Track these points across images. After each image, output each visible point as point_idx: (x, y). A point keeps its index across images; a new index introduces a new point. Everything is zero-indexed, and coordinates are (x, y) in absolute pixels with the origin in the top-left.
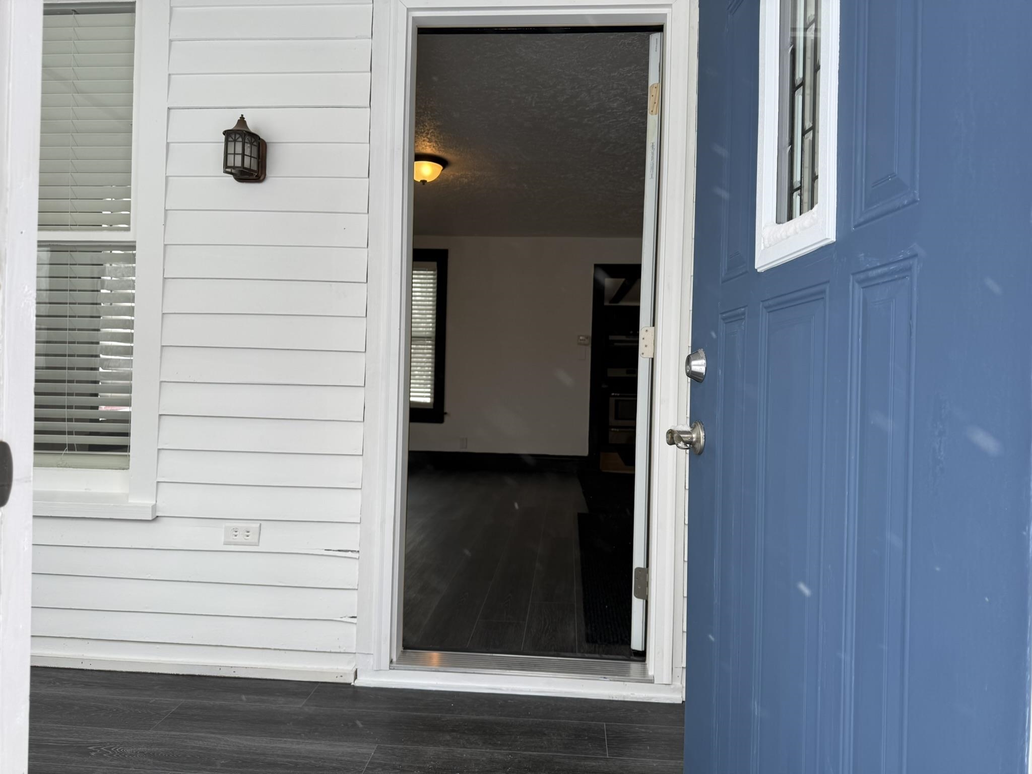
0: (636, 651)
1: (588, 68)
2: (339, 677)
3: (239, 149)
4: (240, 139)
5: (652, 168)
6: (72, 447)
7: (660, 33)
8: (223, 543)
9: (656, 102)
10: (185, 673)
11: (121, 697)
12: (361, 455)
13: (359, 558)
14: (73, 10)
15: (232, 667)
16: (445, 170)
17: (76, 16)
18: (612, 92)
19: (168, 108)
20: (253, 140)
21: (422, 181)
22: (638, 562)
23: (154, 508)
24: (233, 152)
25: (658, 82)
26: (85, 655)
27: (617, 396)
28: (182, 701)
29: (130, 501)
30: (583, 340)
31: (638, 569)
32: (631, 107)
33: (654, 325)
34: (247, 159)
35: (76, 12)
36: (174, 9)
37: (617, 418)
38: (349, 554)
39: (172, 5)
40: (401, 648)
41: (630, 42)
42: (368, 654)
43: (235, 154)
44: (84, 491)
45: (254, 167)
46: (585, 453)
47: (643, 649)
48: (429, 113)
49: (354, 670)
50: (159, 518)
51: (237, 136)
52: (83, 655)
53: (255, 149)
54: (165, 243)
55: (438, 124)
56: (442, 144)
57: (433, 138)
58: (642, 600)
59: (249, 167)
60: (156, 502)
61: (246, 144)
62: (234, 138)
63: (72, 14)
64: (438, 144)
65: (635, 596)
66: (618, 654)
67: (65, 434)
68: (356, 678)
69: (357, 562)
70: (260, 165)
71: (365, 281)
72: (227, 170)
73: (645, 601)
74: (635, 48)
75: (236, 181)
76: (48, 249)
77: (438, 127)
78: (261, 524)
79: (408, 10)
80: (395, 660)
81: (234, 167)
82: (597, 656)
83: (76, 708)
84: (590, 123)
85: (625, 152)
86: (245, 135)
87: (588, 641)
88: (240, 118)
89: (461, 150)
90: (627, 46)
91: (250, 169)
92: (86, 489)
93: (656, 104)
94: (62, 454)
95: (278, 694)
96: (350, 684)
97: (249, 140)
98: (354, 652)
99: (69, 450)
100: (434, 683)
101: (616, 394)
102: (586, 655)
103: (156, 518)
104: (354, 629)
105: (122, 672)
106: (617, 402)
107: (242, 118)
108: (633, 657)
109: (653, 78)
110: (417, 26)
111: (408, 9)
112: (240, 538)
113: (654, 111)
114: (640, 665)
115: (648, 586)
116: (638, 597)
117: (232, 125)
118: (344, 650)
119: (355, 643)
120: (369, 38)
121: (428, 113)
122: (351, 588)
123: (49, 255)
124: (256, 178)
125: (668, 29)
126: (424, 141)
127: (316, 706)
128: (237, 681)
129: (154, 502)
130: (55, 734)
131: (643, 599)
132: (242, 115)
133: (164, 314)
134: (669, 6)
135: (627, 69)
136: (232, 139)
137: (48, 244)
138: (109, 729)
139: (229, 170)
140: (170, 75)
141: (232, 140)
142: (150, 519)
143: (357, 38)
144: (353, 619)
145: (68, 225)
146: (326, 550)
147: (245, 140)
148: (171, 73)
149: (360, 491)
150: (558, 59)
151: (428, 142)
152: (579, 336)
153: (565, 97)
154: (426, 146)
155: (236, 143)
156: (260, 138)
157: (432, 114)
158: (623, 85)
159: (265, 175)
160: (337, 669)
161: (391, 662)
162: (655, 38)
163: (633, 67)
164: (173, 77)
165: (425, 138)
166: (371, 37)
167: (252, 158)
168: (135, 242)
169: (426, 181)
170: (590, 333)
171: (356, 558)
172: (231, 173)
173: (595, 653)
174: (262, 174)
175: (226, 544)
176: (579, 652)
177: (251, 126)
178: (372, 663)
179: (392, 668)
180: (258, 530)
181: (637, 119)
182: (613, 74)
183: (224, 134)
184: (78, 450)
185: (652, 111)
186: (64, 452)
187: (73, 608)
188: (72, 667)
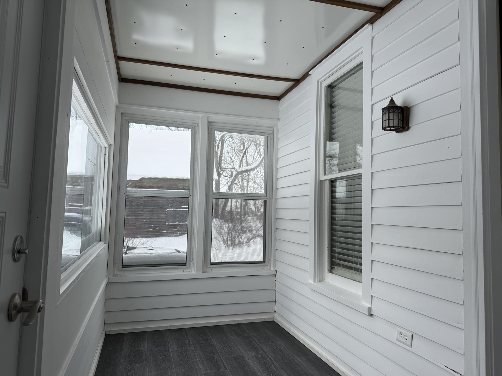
3: (387, 117)
4: (391, 111)
8: (396, 340)
12: (462, 305)
23: (370, 309)
24: (384, 120)
29: (363, 303)
34: (391, 121)
36: (374, 56)
39: (372, 55)
43: (394, 119)
44: (355, 292)
50: (372, 315)
51: (386, 110)
54: (372, 172)
60: (371, 306)
61: (395, 113)
75: (397, 133)
76: (346, 180)
78: (412, 335)
81: (393, 127)
86: (392, 108)
88: (391, 100)
112: (402, 339)
120: (457, 20)
123: (346, 182)
132: (392, 98)
133: (372, 208)
136: (384, 112)
137: (344, 177)
140: (372, 89)
142: (367, 314)
143: (450, 24)
147: (394, 111)
148: (372, 87)
155: (386, 114)
156: (405, 107)
166: (458, 18)
168: (362, 173)
174: (406, 126)
177: (398, 103)
180: (411, 337)
183: (382, 110)
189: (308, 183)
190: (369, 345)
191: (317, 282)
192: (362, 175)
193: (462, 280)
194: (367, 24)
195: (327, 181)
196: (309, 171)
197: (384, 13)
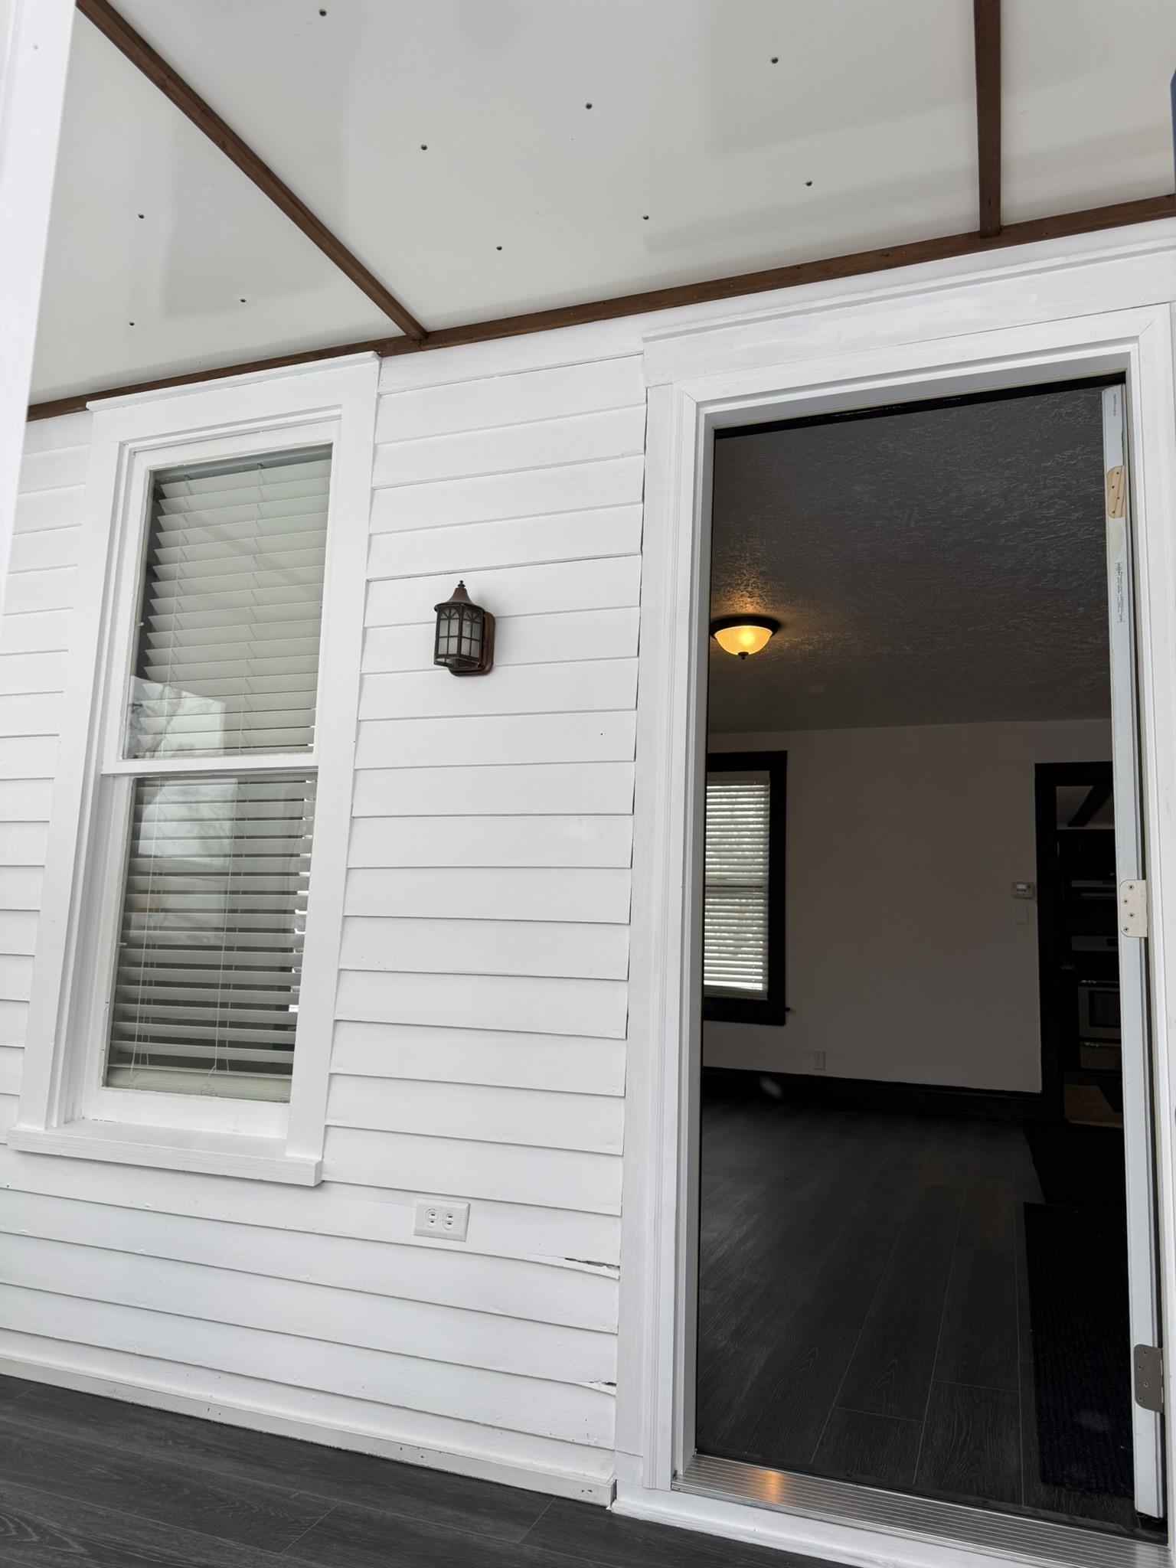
0: (1146, 1515)
1: (1000, 460)
2: (586, 1491)
3: (455, 631)
4: (457, 616)
5: (1121, 605)
6: (222, 1065)
7: (1119, 387)
8: (413, 1233)
9: (1121, 496)
10: (350, 1448)
11: (252, 1481)
12: (621, 1097)
13: (619, 1279)
14: (258, 464)
15: (419, 1448)
16: (776, 635)
17: (263, 470)
18: (1046, 492)
19: (367, 580)
20: (475, 615)
21: (740, 654)
22: (1141, 1333)
23: (319, 1167)
24: (447, 635)
25: (1122, 464)
26: (214, 1396)
27: (1092, 985)
28: (337, 1501)
29: (288, 1154)
30: (1022, 890)
31: (1141, 1348)
32: (1081, 513)
33: (1144, 878)
34: (465, 643)
35: (263, 466)
36: (380, 446)
37: (1093, 1023)
38: (604, 1270)
39: (376, 442)
40: (693, 1450)
41: (1069, 411)
42: (635, 1455)
43: (449, 637)
44: (229, 1132)
45: (476, 654)
46: (1036, 1087)
47: (1161, 1516)
48: (748, 554)
49: (612, 1481)
50: (325, 1184)
51: (453, 611)
52: (211, 1396)
53: (477, 628)
54: (356, 768)
55: (762, 569)
56: (769, 598)
57: (756, 590)
58: (1153, 1412)
59: (468, 654)
60: (323, 1158)
61: (464, 622)
62: (448, 614)
63: (257, 469)
64: (763, 599)
65: (1138, 1402)
66: (1107, 1519)
67: (214, 1045)
68: (614, 1498)
69: (616, 1285)
70: (485, 650)
71: (631, 812)
72: (439, 660)
73: (1158, 1414)
74: (1080, 419)
75: (454, 676)
77: (761, 573)
78: (469, 1205)
79: (699, 405)
80: (680, 1472)
81: (447, 656)
82: (1064, 1517)
83: (187, 1492)
84: (1009, 543)
85: (1075, 584)
86: (463, 608)
87: (1044, 1480)
88: (459, 586)
89: (800, 604)
90: (1066, 418)
91: (469, 657)
92: (234, 1130)
93: (1121, 499)
94: (207, 1074)
95: (485, 1510)
96: (605, 1507)
97: (469, 616)
98: (612, 1448)
99: (219, 1068)
100: (750, 1528)
101: (1089, 982)
102: (1042, 1512)
103: (321, 1185)
104: (611, 1406)
105: (261, 1433)
106: (1091, 994)
107: (461, 587)
108: (1140, 1531)
109: (1112, 458)
110: (713, 428)
111: (697, 403)
112: (438, 1227)
113: (1118, 512)
114: (1155, 1551)
115: (1163, 1386)
116: (1145, 1405)
117: (446, 597)
118: (596, 1442)
119: (614, 1432)
120: (641, 454)
121: (746, 556)
122: (606, 1331)
124: (478, 669)
125: (1134, 378)
126: (742, 596)
127: (544, 1545)
128: (424, 1475)
129: (320, 1159)
130: (147, 1538)
131: (1156, 1411)
132: (462, 582)
133: (349, 869)
134: (1134, 339)
135: (1068, 453)
136: (446, 615)
137: (211, 774)
138: (224, 1540)
139: (442, 660)
140: (370, 535)
141: (445, 617)
142: (313, 1185)
143: (623, 455)
144: (610, 1387)
145: (238, 748)
146: (567, 1259)
147: (463, 616)
148: (372, 532)
149: (620, 1160)
150: (949, 451)
151: (749, 597)
152: (1014, 885)
153: (964, 508)
154: (746, 604)
155: (451, 621)
156: (484, 612)
157: (753, 557)
158: (1064, 480)
159: (492, 663)
160: (585, 1475)
161: (674, 1475)
162: (1110, 396)
163: (1079, 448)
164: (374, 537)
165: (744, 593)
166: (643, 452)
167: (473, 641)
168: (317, 767)
169: (746, 654)
170: (1034, 879)
171: (614, 1279)
172: (445, 664)
173: (1057, 1509)
174: (487, 662)
175: (418, 1233)
176: (1028, 1503)
177: (473, 596)
178: (641, 1474)
179: (676, 1488)
180: (464, 1215)
181: (1092, 531)
182: (1045, 464)
183: (436, 610)
184: (231, 1069)
185: (1114, 512)
186: (211, 1072)
187: (203, 1318)
188: (194, 1415)
189: (49, 779)
190: (308, 1276)
191: (58, 1126)
192: (317, 773)
193: (625, 1038)
194: (371, 350)
195: (127, 779)
196: (58, 735)
197: (426, 347)
